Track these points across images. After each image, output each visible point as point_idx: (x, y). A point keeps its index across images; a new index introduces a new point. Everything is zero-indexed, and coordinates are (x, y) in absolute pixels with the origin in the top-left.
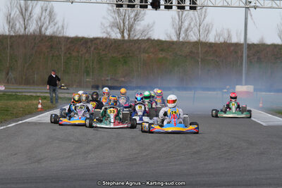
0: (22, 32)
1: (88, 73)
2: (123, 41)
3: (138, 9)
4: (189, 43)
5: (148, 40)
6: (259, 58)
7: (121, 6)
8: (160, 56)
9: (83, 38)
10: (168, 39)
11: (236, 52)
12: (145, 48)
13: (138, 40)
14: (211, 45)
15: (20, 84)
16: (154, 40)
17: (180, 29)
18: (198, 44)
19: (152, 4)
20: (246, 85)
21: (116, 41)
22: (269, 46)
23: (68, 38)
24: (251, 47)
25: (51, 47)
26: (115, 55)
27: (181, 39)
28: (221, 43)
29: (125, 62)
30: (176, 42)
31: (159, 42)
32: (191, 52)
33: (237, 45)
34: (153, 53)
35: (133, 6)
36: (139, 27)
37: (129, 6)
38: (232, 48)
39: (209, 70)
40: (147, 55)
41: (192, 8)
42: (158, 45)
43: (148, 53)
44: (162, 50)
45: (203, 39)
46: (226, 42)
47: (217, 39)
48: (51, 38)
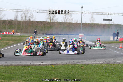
0: (25, 20)
1: (41, 30)
2: (50, 22)
3: (54, 14)
4: (67, 23)
5: (57, 22)
6: (85, 27)
7: (50, 13)
9: (40, 22)
11: (79, 25)
13: (54, 22)
14: (73, 23)
15: (24, 33)
17: (65, 19)
18: (69, 23)
19: (58, 13)
20: (82, 33)
21: (49, 22)
22: (87, 24)
23: (36, 22)
24: (83, 24)
25: (32, 24)
26: (48, 26)
27: (65, 22)
28: (75, 23)
29: (51, 28)
31: (60, 23)
32: (68, 25)
33: (79, 23)
35: (53, 13)
36: (55, 19)
37: (52, 13)
41: (68, 14)
43: (57, 25)
44: (60, 25)
45: (71, 22)
48: (32, 21)
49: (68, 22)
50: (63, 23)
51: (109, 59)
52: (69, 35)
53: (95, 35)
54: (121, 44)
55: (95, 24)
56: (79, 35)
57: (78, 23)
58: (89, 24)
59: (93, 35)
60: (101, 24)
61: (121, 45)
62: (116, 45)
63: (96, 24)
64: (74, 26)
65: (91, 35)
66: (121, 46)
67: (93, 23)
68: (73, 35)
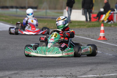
51: (78, 69)
54: (102, 28)
59: (12, 7)
61: (104, 31)
62: (86, 34)
65: (7, 8)
66: (102, 34)
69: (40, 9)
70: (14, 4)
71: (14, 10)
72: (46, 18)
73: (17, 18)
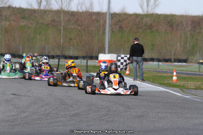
4: (51, 11)
5: (9, 7)
6: (121, 28)
8: (22, 24)
10: (29, 7)
11: (98, 21)
12: (6, 16)
14: (73, 14)
16: (15, 8)
18: (59, 12)
20: (110, 52)
22: (130, 15)
24: (114, 15)
27: (42, 8)
28: (83, 12)
30: (38, 10)
31: (21, 11)
32: (53, 21)
33: (99, 14)
34: (15, 21)
38: (94, 17)
39: (71, 39)
40: (8, 23)
42: (20, 13)
43: (9, 21)
44: (23, 18)
45: (65, 8)
46: (88, 12)
47: (79, 7)
49: (55, 6)
50: (34, 11)
52: (59, 57)
53: (159, 60)
55: (158, 16)
56: (97, 58)
57: (94, 13)
58: (137, 16)
59: (152, 60)
60: (182, 16)
63: (166, 17)
64: (79, 25)
67: (150, 12)
68: (76, 58)
69: (191, 62)
70: (155, 56)
71: (156, 63)
72: (199, 75)
73: (160, 74)
